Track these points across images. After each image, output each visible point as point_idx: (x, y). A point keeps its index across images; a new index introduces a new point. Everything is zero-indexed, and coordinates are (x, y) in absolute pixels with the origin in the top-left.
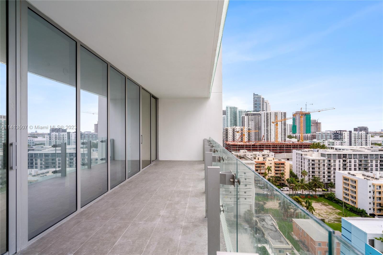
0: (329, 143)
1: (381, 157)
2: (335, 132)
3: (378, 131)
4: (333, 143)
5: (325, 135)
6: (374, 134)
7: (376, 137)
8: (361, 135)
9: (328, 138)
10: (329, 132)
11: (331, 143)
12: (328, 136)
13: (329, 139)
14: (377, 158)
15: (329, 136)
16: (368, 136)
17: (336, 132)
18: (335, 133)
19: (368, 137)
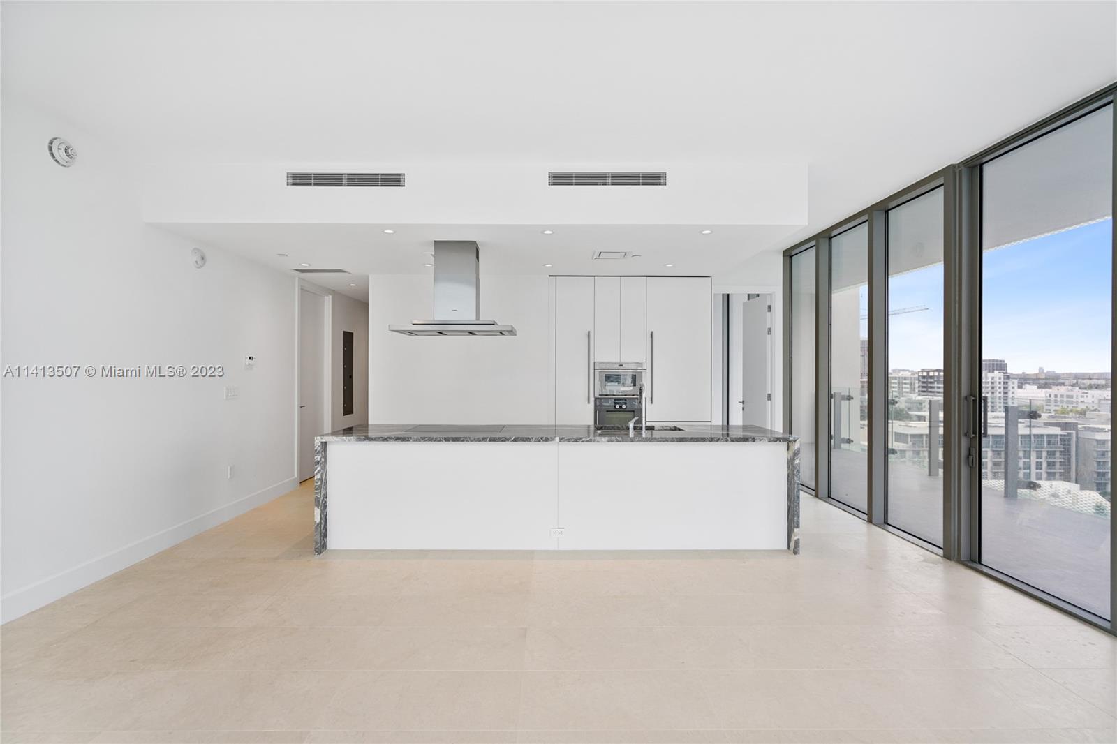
0: (909, 405)
1: (1049, 443)
2: (925, 374)
3: (1032, 373)
4: (921, 404)
5: (896, 381)
6: (1024, 380)
7: (1027, 386)
8: (992, 383)
9: (904, 390)
10: (907, 374)
11: (915, 404)
12: (904, 386)
13: (907, 392)
14: (1040, 445)
15: (908, 386)
16: (1010, 385)
17: (928, 372)
18: (924, 377)
19: (1010, 388)
